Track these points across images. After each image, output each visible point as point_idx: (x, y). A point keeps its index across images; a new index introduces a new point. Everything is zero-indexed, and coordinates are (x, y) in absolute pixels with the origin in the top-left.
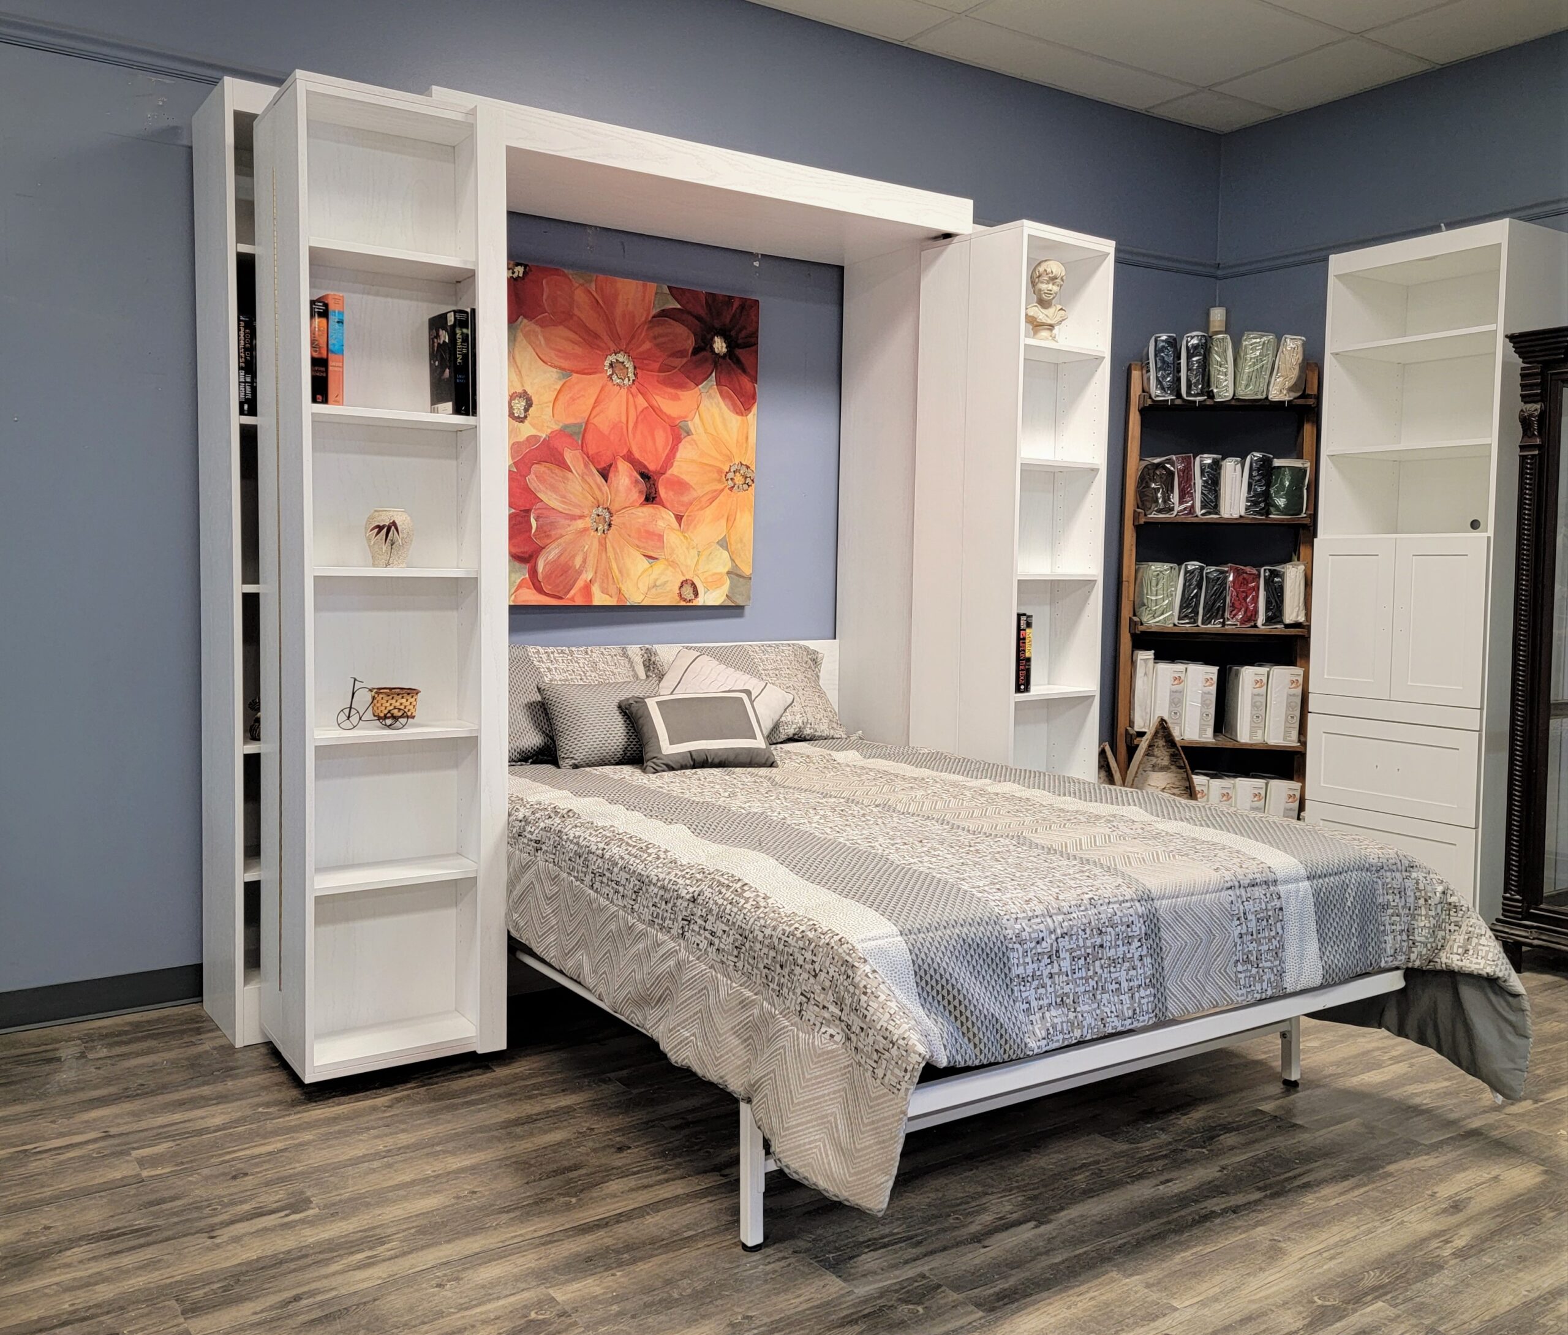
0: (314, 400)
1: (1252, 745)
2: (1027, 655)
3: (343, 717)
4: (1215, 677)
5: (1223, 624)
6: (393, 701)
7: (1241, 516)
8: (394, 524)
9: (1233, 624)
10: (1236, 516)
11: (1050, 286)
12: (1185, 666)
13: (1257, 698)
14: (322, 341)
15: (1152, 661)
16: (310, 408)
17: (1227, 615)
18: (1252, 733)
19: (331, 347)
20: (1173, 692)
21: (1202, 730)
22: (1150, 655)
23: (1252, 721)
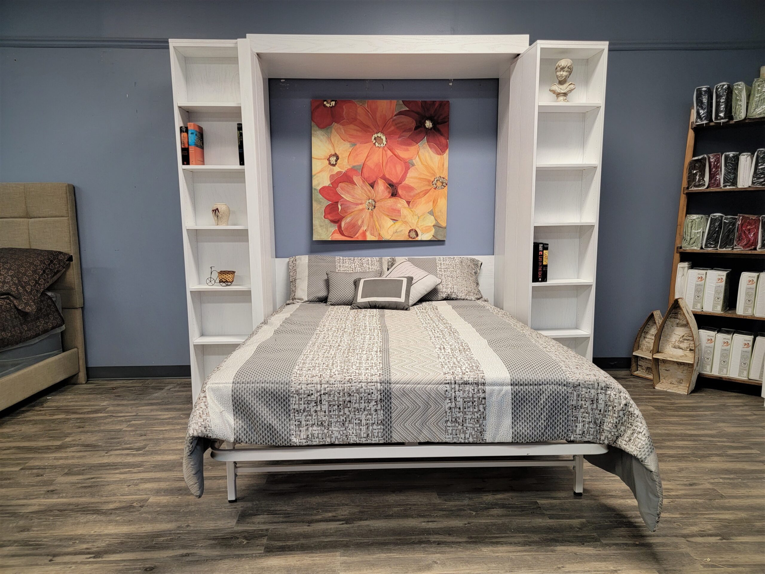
0: (183, 164)
1: (744, 316)
2: (544, 263)
3: (208, 281)
4: (724, 278)
5: (733, 248)
6: (222, 276)
7: (749, 187)
8: (217, 209)
9: (738, 249)
10: (746, 186)
11: (562, 73)
12: (706, 271)
13: (750, 290)
14: (186, 141)
15: (686, 269)
16: (181, 167)
17: (735, 243)
18: (745, 309)
19: (189, 143)
20: (697, 285)
21: (714, 307)
22: (686, 265)
23: (745, 303)
